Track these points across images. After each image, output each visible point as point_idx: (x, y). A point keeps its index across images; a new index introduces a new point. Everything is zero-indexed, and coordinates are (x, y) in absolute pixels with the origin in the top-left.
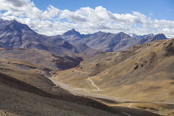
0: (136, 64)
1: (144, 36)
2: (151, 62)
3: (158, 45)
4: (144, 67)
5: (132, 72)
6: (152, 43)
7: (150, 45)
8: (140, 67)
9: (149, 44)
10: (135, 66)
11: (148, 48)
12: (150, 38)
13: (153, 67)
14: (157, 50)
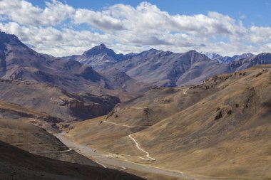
0: (219, 109)
1: (235, 56)
2: (247, 107)
3: (260, 74)
4: (233, 114)
5: (212, 125)
6: (248, 71)
7: (244, 74)
8: (225, 115)
9: (243, 71)
10: (216, 113)
11: (242, 80)
12: (245, 62)
13: (251, 115)
14: (257, 83)
